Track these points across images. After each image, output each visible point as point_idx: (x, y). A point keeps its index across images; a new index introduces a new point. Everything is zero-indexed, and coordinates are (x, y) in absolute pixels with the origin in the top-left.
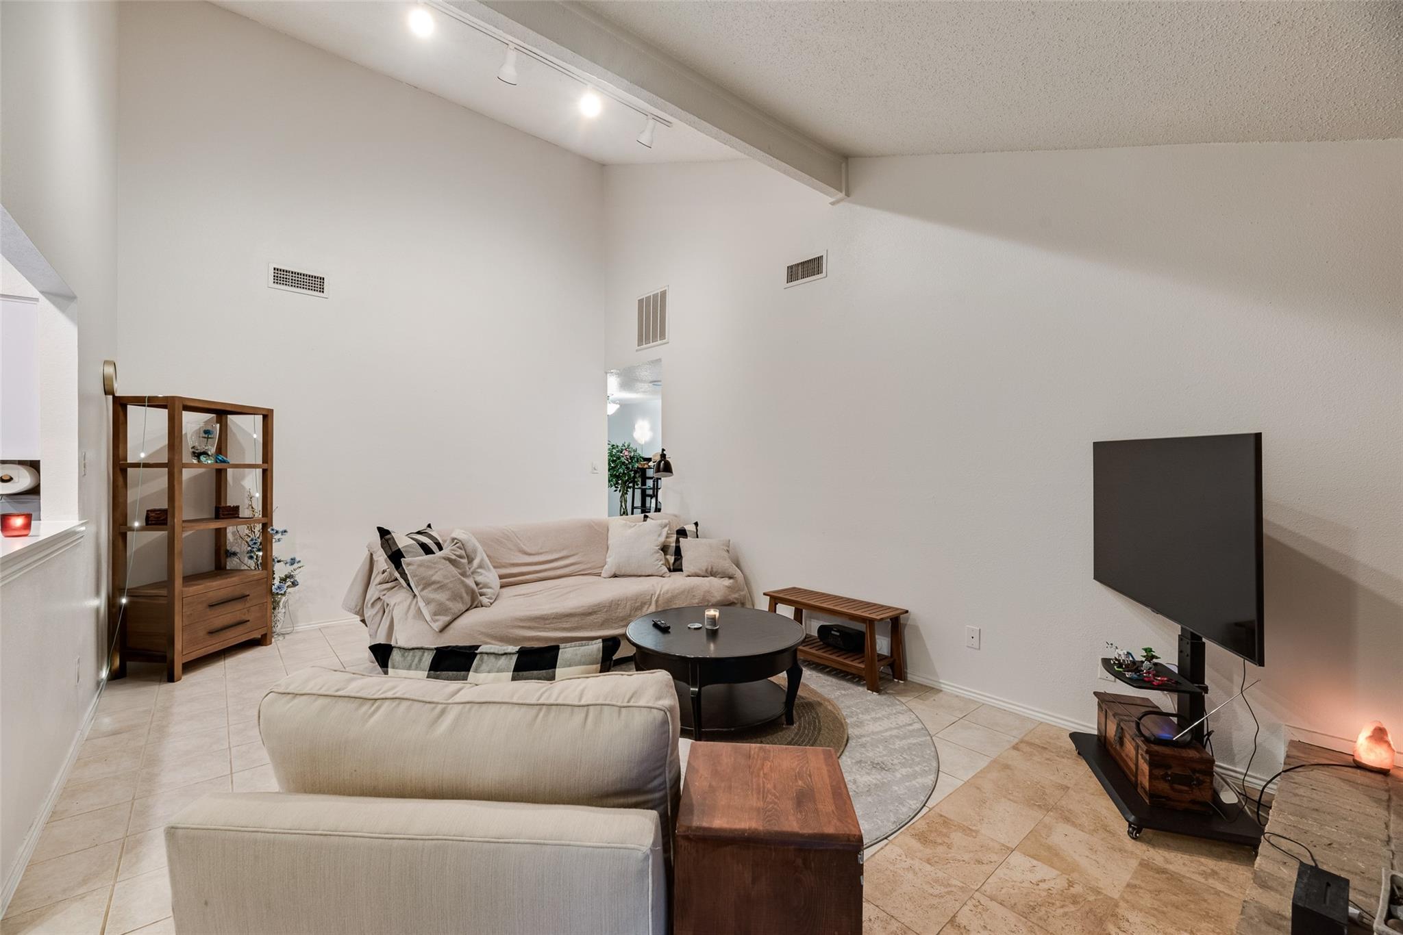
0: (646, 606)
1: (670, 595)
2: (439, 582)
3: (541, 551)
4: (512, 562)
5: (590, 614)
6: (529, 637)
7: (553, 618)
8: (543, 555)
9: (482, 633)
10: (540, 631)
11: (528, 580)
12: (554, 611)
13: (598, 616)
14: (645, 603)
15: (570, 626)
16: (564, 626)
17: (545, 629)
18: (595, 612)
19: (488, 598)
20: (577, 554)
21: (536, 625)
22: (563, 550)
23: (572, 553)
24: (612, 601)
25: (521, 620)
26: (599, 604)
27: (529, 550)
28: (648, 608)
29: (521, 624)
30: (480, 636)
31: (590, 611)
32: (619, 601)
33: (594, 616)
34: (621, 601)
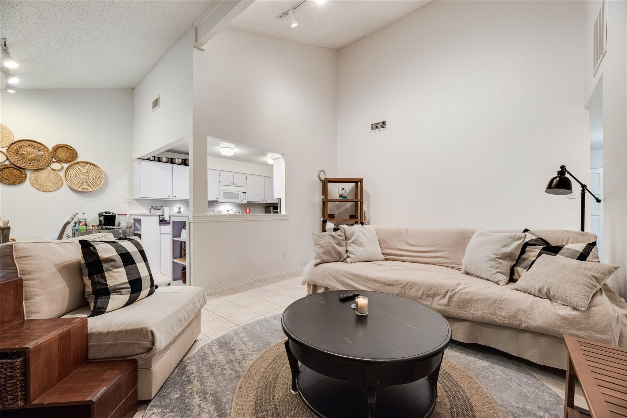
0: (439, 297)
1: (469, 296)
2: (321, 244)
3: (418, 244)
4: (398, 247)
5: (389, 285)
6: (349, 284)
7: (365, 279)
8: (419, 247)
9: (329, 273)
10: (356, 283)
11: (404, 260)
12: (367, 275)
13: (394, 288)
14: (439, 295)
15: (373, 287)
16: (370, 286)
17: (358, 283)
18: (392, 285)
19: (351, 259)
20: (444, 251)
21: (355, 279)
22: (434, 246)
23: (440, 250)
24: (408, 282)
25: (348, 273)
26: (398, 281)
27: (411, 243)
28: (440, 299)
29: (347, 275)
30: (327, 274)
31: (389, 283)
32: (414, 284)
33: (392, 288)
34: (417, 285)
